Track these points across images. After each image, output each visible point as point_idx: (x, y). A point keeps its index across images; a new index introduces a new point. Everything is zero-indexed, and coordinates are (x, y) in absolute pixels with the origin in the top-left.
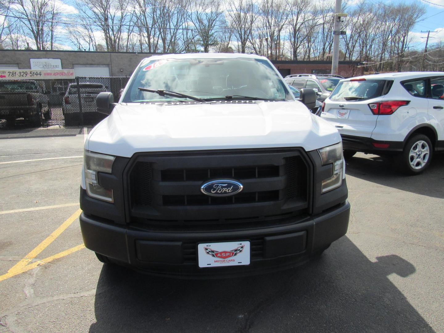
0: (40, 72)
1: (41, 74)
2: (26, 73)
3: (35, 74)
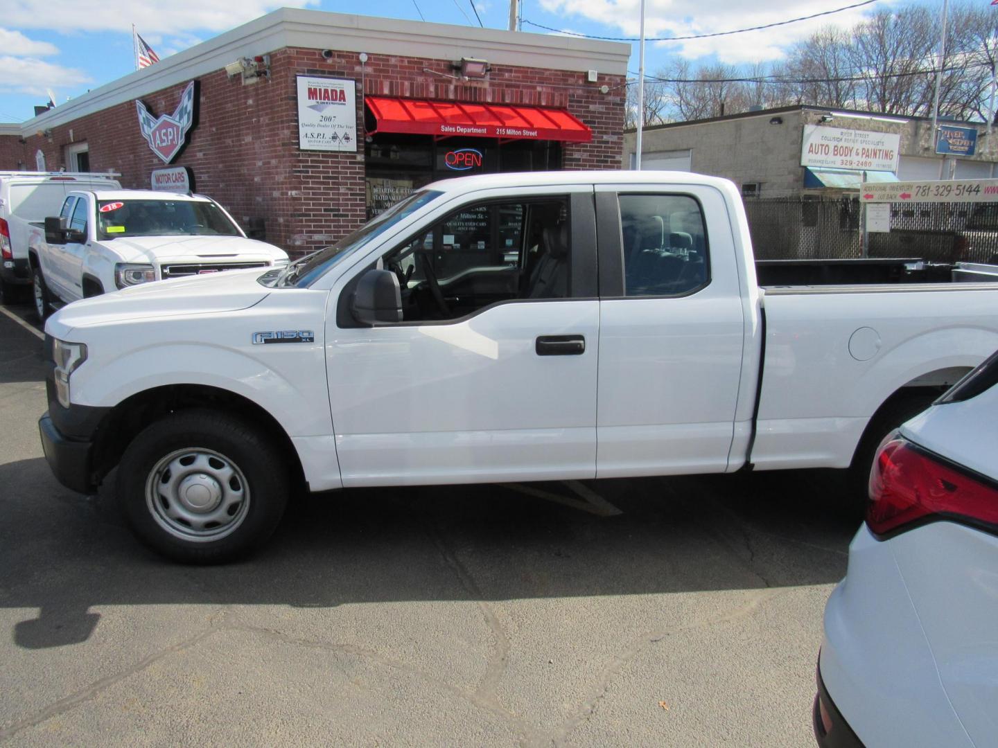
0: (978, 186)
1: (978, 191)
2: (949, 188)
3: (967, 191)
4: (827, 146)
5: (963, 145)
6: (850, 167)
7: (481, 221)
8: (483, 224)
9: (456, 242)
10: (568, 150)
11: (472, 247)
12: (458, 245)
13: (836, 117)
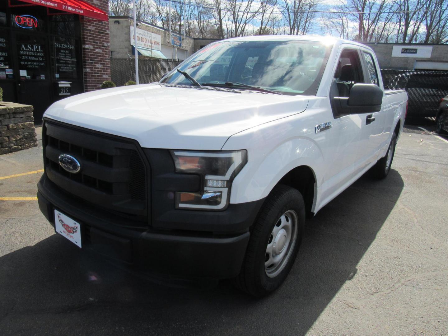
4: (139, 37)
5: (178, 43)
6: (147, 47)
7: (41, 62)
8: (42, 64)
9: (28, 75)
10: (86, 24)
11: (37, 78)
12: (29, 77)
13: (142, 24)
